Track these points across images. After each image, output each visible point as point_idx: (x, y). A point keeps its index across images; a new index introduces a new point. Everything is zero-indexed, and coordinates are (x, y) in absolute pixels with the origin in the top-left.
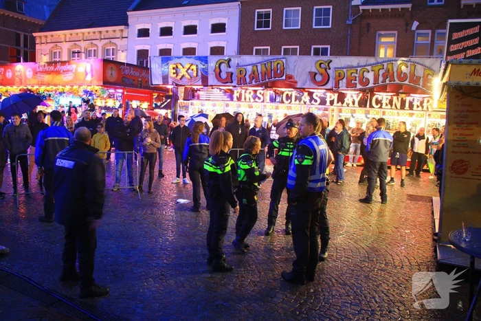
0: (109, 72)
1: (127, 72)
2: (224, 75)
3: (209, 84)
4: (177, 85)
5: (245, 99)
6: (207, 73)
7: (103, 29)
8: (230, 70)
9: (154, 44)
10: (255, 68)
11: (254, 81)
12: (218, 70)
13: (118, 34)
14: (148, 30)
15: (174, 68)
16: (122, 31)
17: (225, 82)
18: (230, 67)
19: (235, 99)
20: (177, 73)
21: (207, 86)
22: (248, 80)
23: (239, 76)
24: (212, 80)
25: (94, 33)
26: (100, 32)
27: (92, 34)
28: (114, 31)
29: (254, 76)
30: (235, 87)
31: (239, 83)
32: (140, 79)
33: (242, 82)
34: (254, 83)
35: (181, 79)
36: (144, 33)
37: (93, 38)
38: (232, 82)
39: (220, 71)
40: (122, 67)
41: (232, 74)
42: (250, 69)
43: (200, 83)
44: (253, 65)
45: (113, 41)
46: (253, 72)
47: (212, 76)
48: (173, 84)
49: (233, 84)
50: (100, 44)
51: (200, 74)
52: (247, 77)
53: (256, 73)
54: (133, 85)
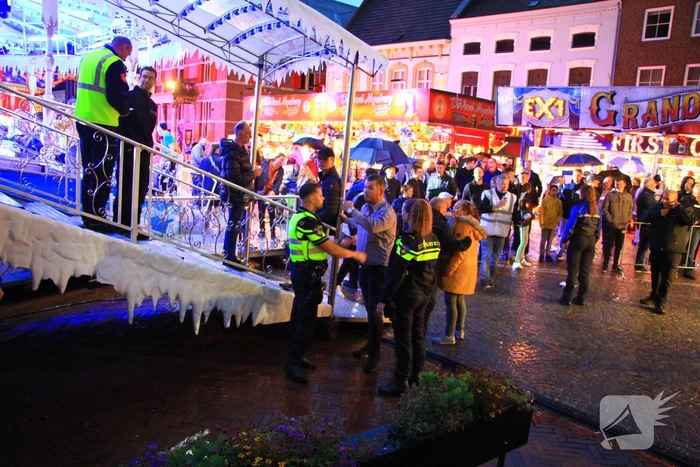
0: (437, 107)
1: (458, 106)
2: (603, 115)
3: (580, 127)
4: (533, 126)
5: (630, 147)
6: (578, 111)
7: (415, 44)
8: (614, 108)
9: (487, 64)
10: (653, 105)
11: (648, 124)
12: (595, 107)
13: (436, 51)
14: (479, 44)
15: (530, 104)
16: (441, 46)
17: (604, 124)
18: (613, 103)
19: (614, 148)
20: (534, 110)
21: (577, 129)
22: (640, 122)
23: (628, 116)
24: (585, 120)
25: (404, 49)
26: (412, 48)
27: (400, 51)
28: (431, 47)
29: (649, 117)
30: (619, 131)
31: (626, 126)
32: (474, 116)
33: (630, 124)
34: (649, 126)
35: (540, 118)
36: (472, 49)
37: (401, 56)
38: (615, 125)
39: (599, 109)
40: (453, 99)
41: (616, 113)
42: (644, 106)
43: (567, 124)
44: (650, 100)
45: (429, 59)
46: (650, 111)
47: (585, 115)
48: (527, 126)
49: (616, 128)
50: (411, 64)
51: (567, 112)
52: (639, 118)
53: (654, 112)
54: (465, 124)
